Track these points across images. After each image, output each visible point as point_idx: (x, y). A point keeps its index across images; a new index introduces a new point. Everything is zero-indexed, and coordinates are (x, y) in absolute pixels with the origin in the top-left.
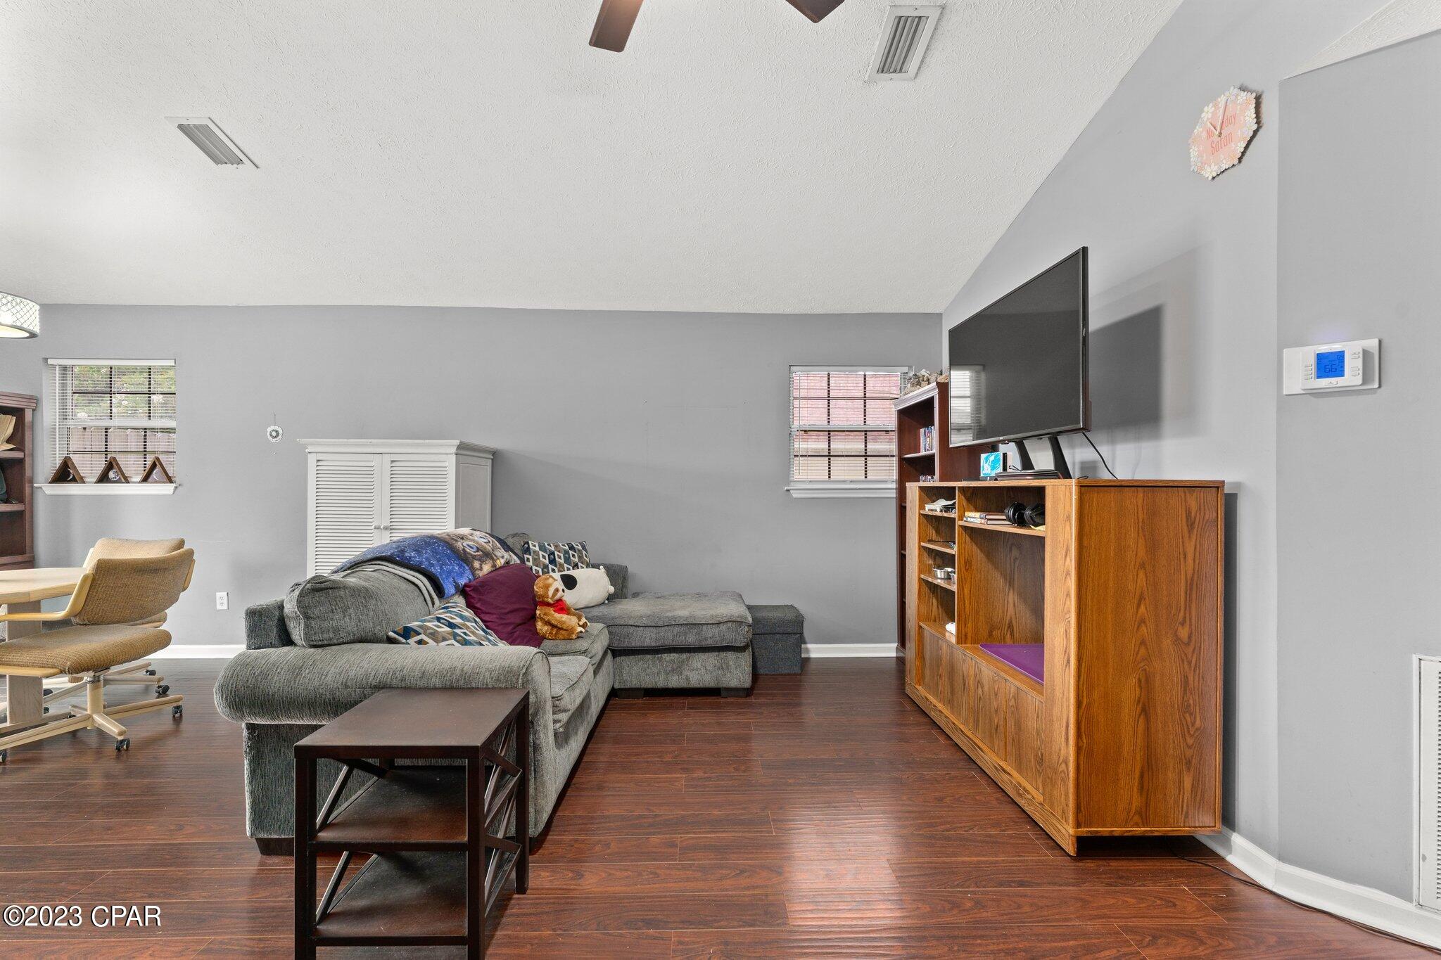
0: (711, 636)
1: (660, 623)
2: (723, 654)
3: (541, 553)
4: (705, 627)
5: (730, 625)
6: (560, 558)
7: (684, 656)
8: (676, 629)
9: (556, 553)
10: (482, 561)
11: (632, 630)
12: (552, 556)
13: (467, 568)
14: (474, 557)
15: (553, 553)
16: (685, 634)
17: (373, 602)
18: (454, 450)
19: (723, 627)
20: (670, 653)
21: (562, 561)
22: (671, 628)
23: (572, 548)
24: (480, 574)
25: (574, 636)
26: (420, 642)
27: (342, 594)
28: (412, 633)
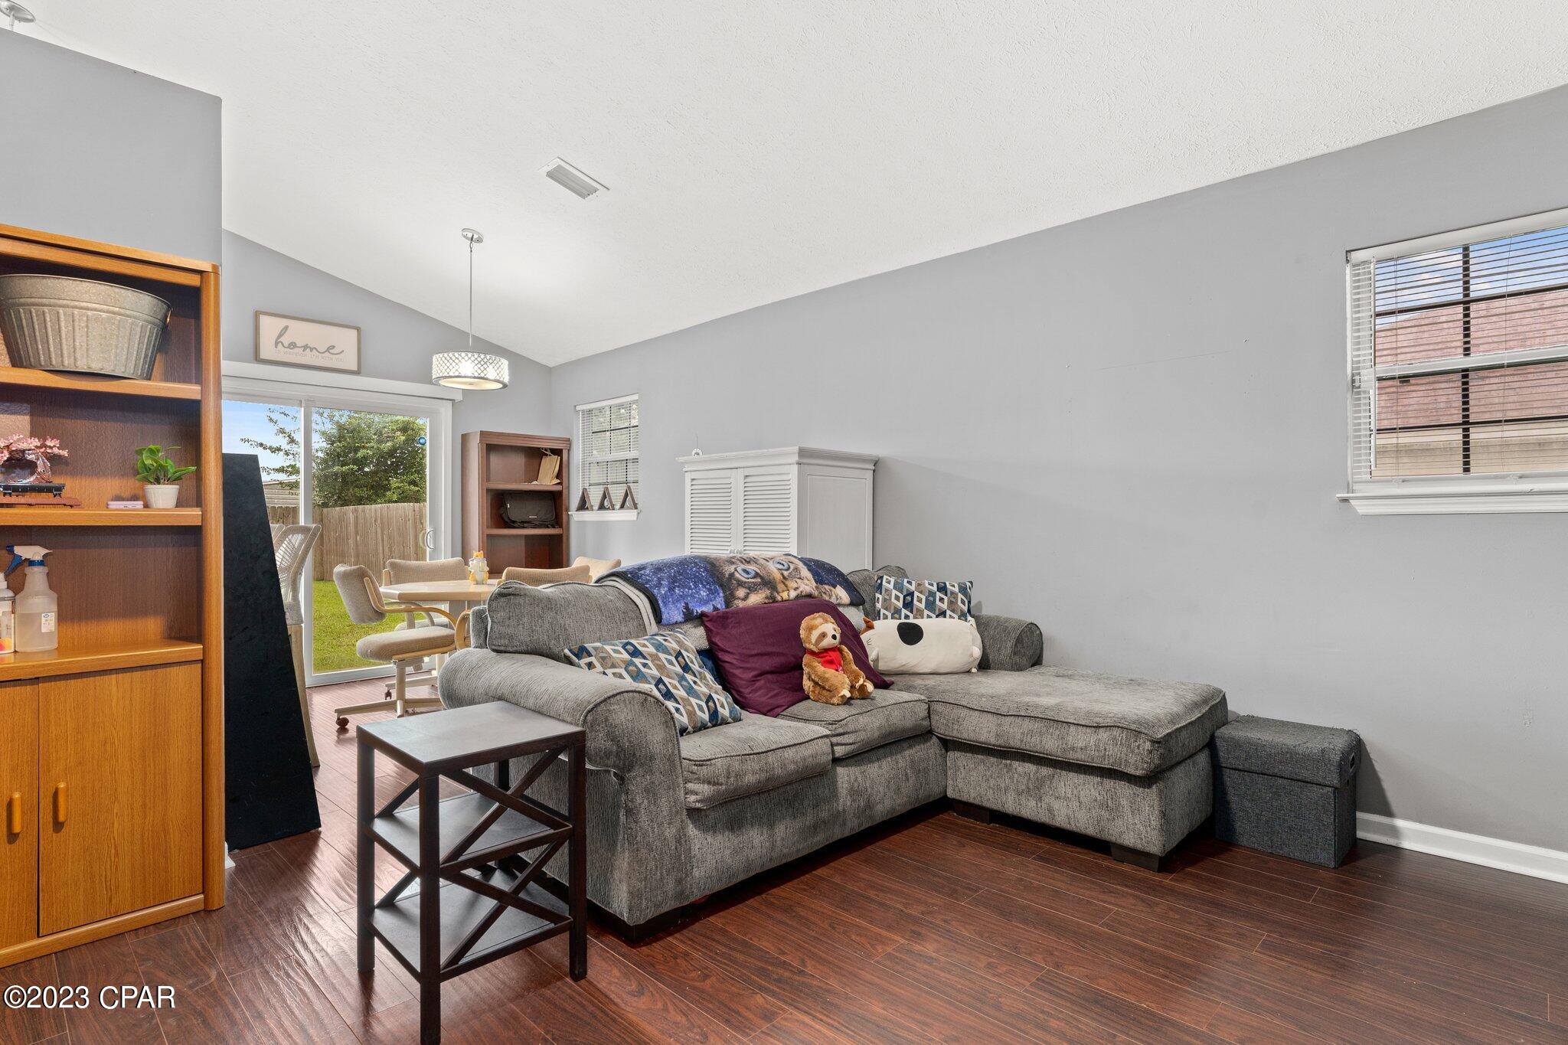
0: (1083, 744)
1: (1004, 710)
2: (1109, 783)
3: (894, 592)
4: (1072, 728)
5: (1116, 732)
6: (920, 601)
7: (1045, 771)
8: (1027, 725)
9: (916, 594)
10: (752, 589)
11: (964, 712)
12: (909, 598)
13: (721, 595)
14: (740, 584)
15: (911, 594)
16: (1041, 734)
17: (552, 614)
18: (796, 458)
19: (1104, 735)
20: (1024, 761)
21: (922, 606)
22: (1019, 720)
23: (942, 588)
24: (741, 604)
25: (835, 700)
26: (590, 665)
27: (522, 601)
28: (585, 653)
